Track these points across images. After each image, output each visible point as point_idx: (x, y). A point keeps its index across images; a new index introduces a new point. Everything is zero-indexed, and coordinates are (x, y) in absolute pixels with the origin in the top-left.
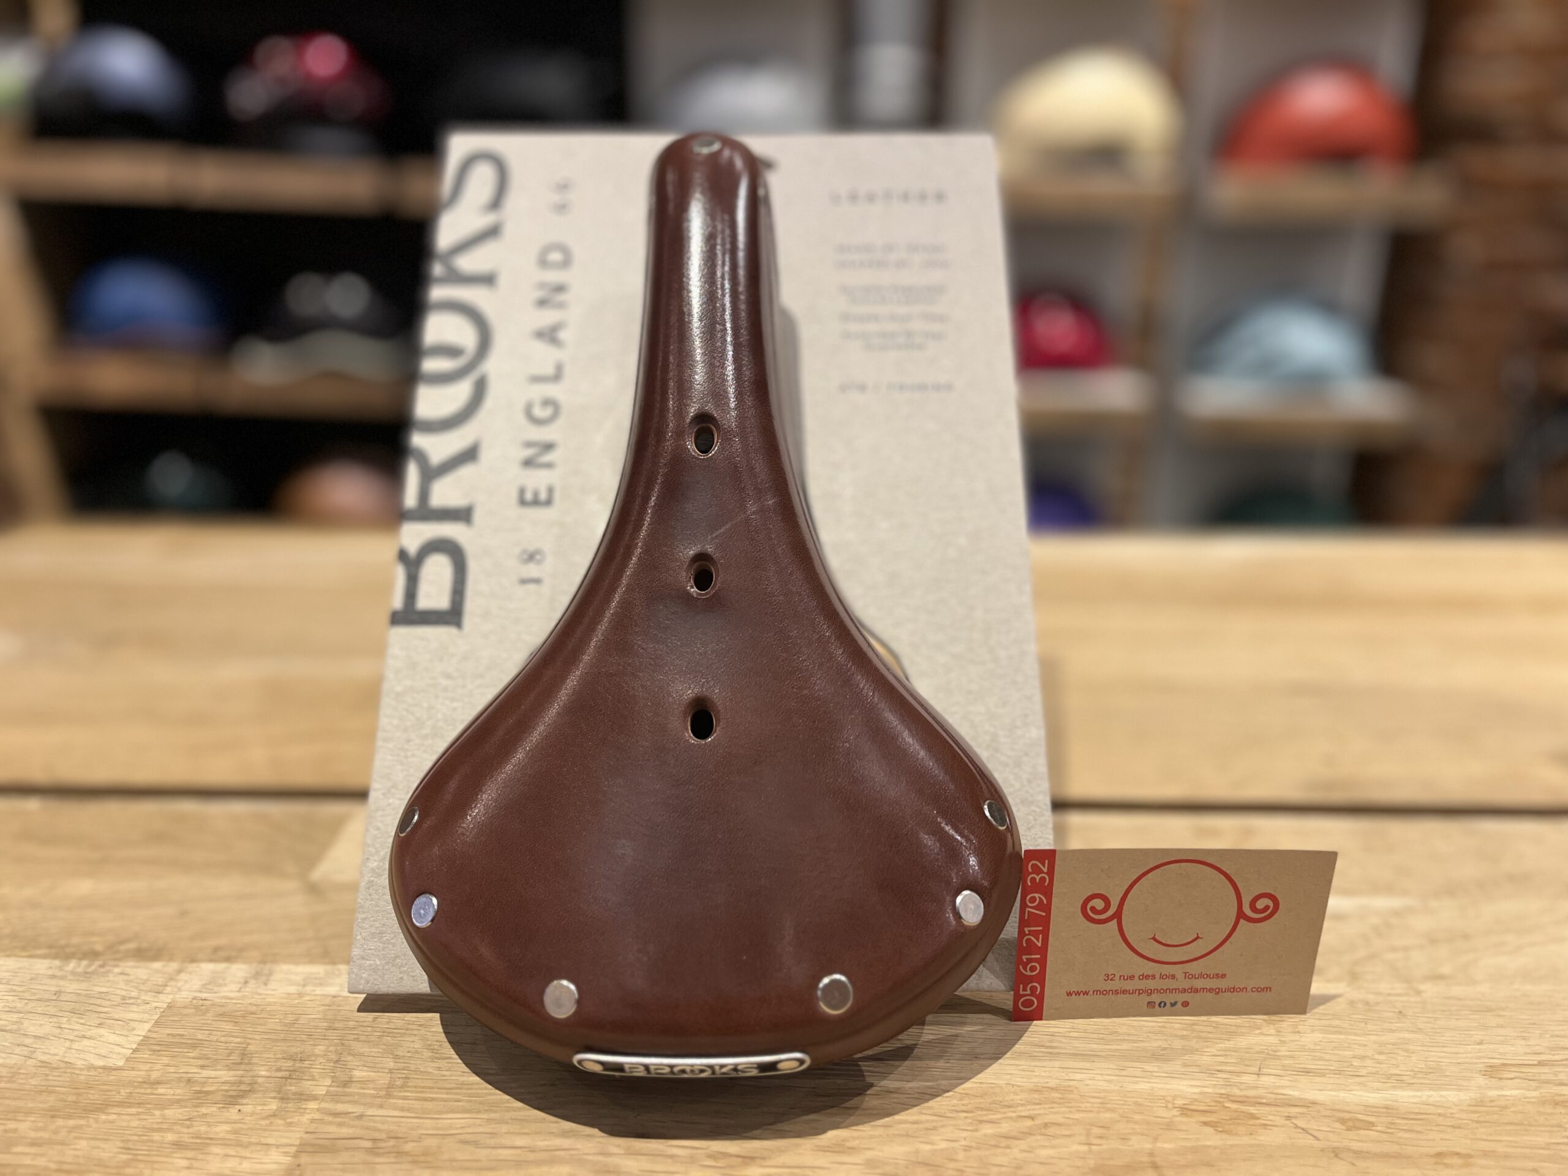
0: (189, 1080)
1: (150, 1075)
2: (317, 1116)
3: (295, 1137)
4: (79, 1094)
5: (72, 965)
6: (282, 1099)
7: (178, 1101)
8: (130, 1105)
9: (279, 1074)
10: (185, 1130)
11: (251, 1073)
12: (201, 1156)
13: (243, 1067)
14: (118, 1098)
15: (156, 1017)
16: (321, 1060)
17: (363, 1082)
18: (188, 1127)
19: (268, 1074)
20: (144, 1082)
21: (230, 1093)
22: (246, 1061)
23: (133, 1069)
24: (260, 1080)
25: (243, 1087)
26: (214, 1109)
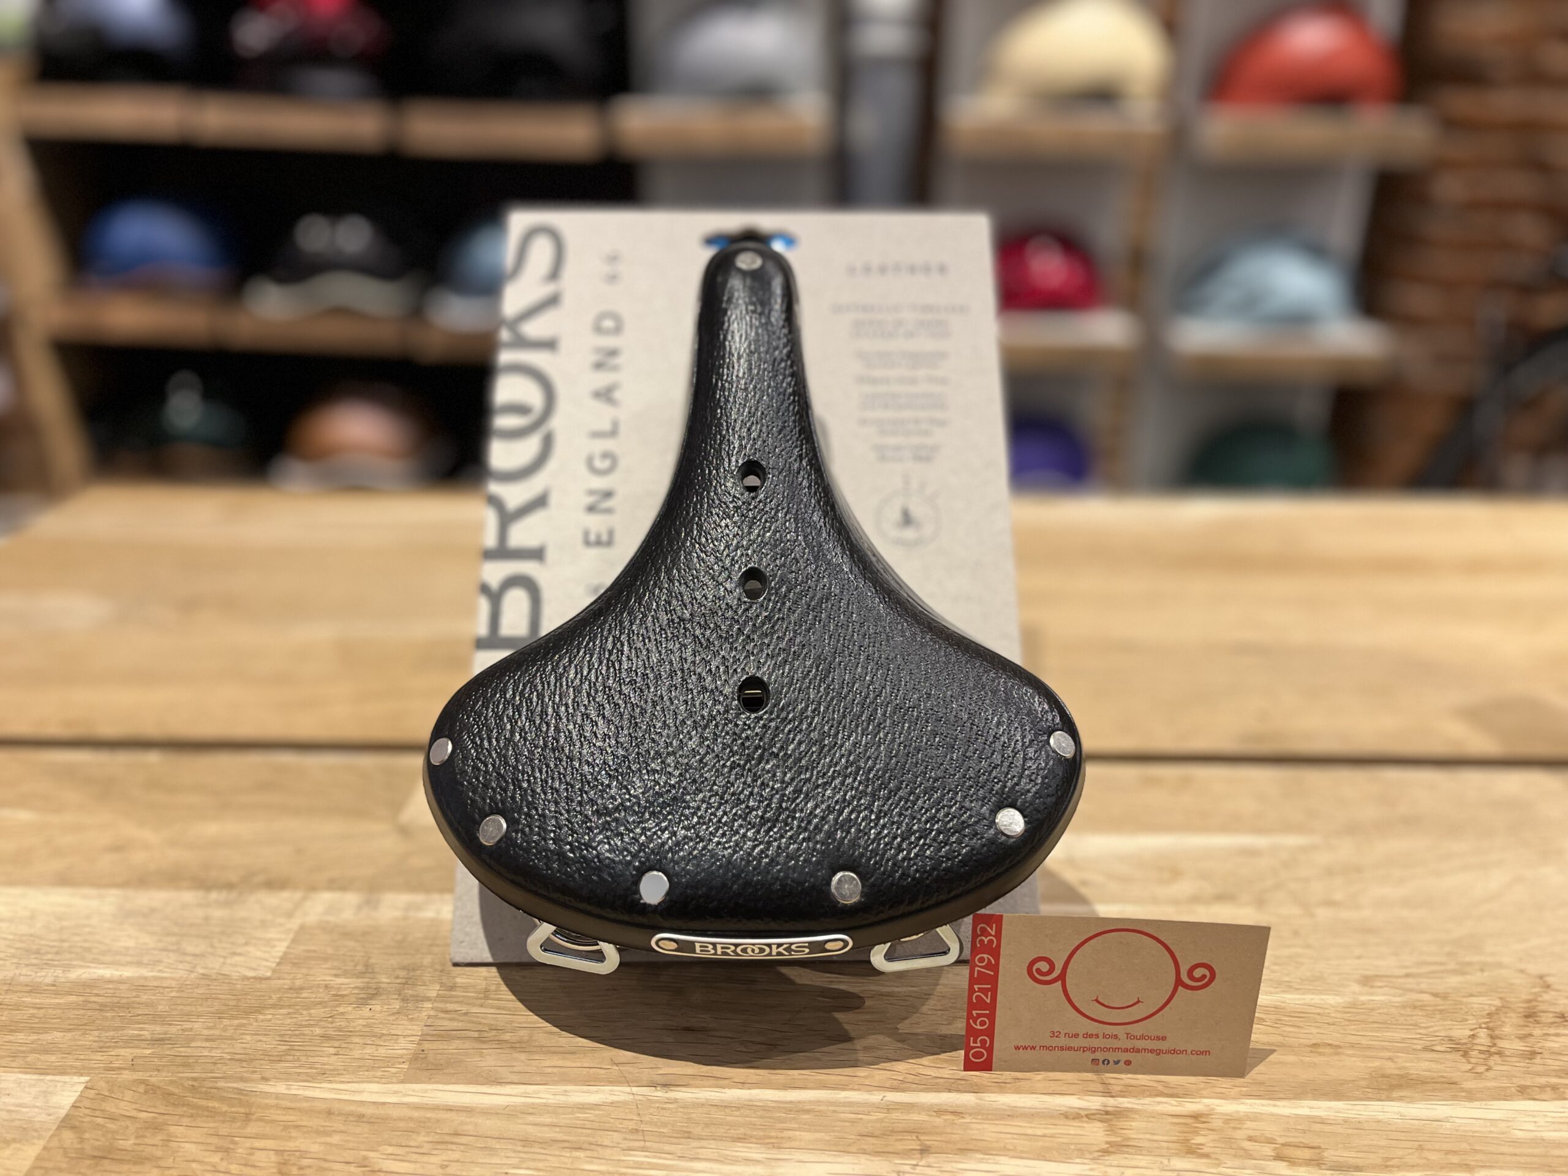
0: (326, 986)
1: (294, 983)
2: (432, 1013)
3: (417, 1029)
4: (238, 1000)
5: (214, 895)
6: (403, 1000)
7: (320, 1003)
8: (282, 1007)
9: (398, 981)
10: (330, 1026)
11: (375, 981)
12: (344, 1045)
13: (368, 975)
14: (271, 1002)
15: (291, 936)
16: (429, 970)
17: (465, 988)
18: (332, 1023)
19: (388, 981)
20: (291, 989)
21: (361, 996)
22: (370, 971)
23: (279, 979)
24: (383, 985)
25: (371, 991)
26: (350, 1008)
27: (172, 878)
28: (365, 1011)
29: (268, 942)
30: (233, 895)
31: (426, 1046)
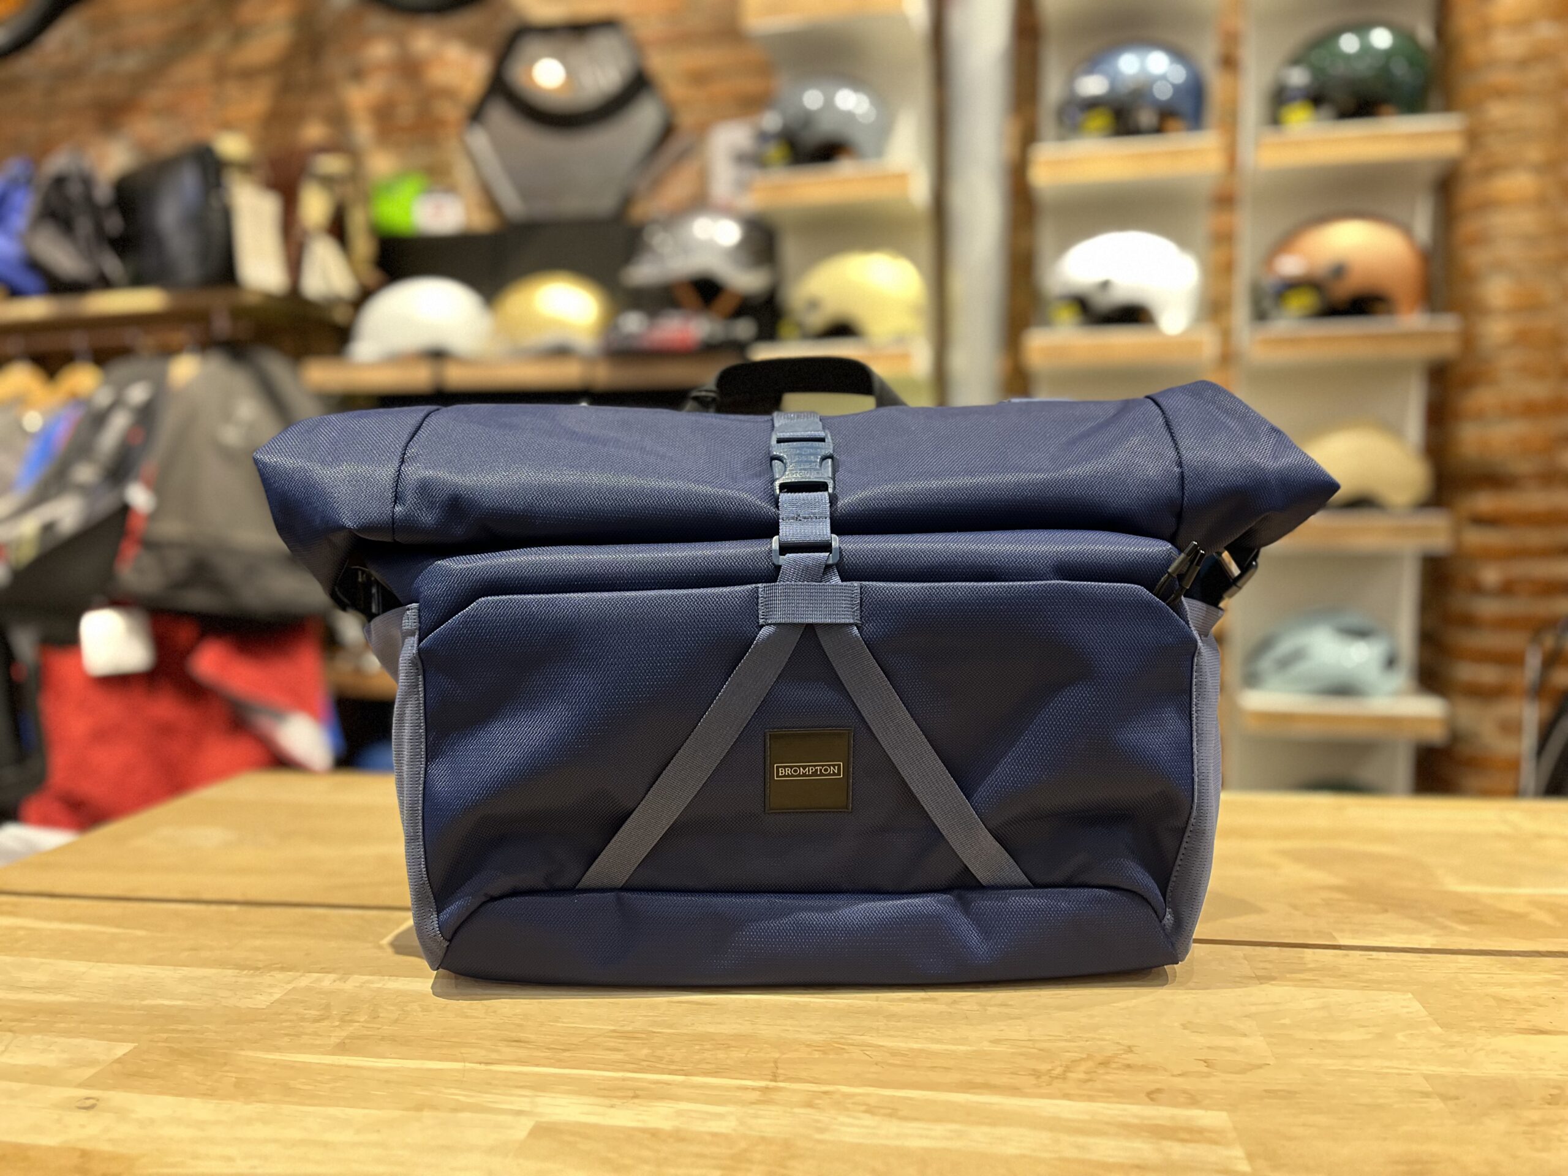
27: (222, 963)
28: (317, 1025)
29: (271, 994)
30: (258, 973)
31: (349, 1041)
